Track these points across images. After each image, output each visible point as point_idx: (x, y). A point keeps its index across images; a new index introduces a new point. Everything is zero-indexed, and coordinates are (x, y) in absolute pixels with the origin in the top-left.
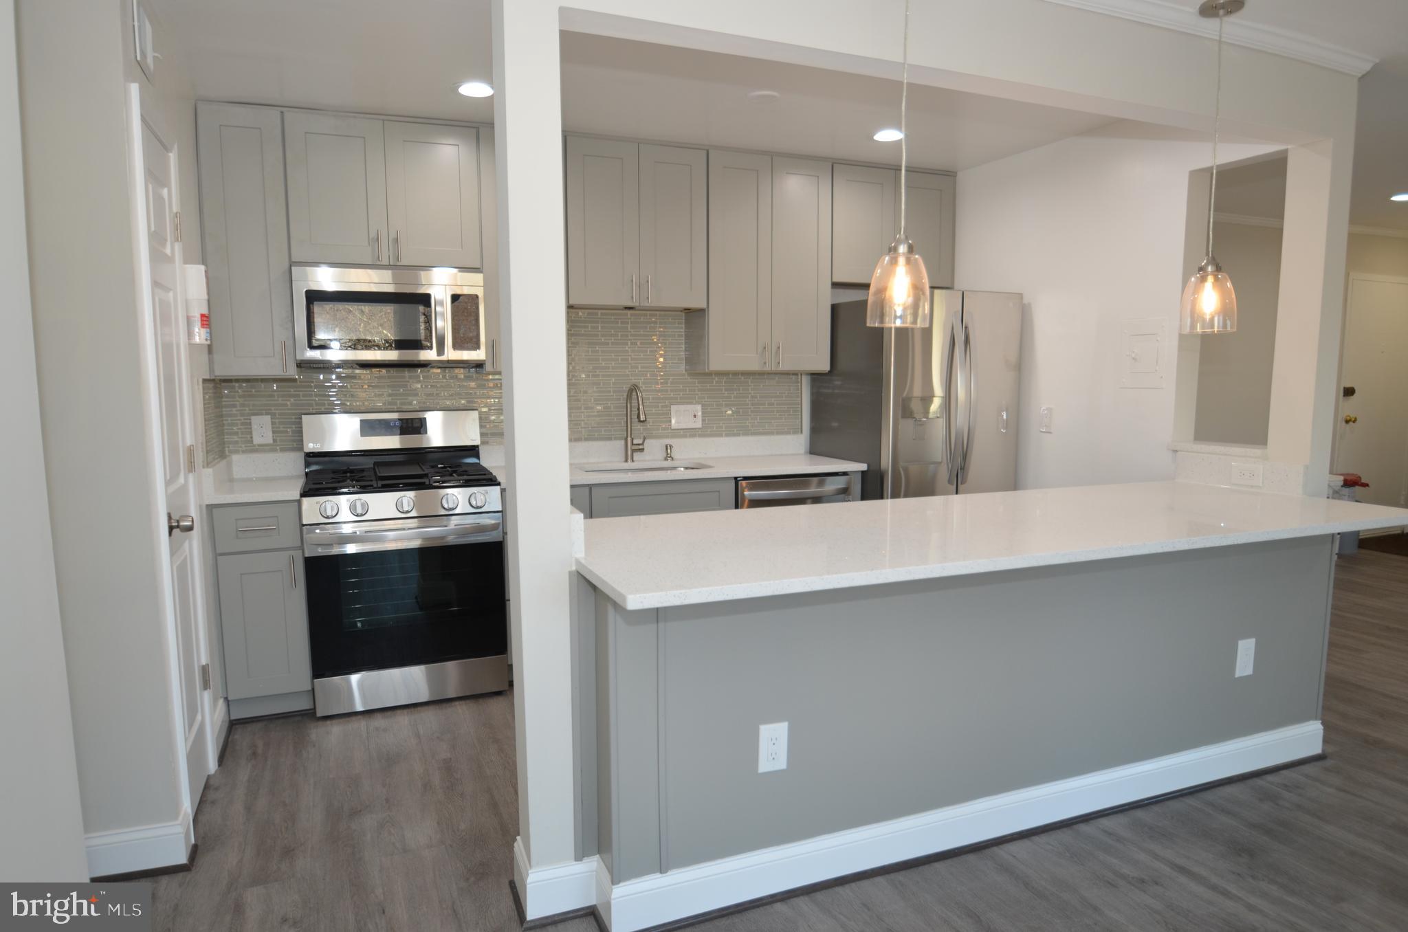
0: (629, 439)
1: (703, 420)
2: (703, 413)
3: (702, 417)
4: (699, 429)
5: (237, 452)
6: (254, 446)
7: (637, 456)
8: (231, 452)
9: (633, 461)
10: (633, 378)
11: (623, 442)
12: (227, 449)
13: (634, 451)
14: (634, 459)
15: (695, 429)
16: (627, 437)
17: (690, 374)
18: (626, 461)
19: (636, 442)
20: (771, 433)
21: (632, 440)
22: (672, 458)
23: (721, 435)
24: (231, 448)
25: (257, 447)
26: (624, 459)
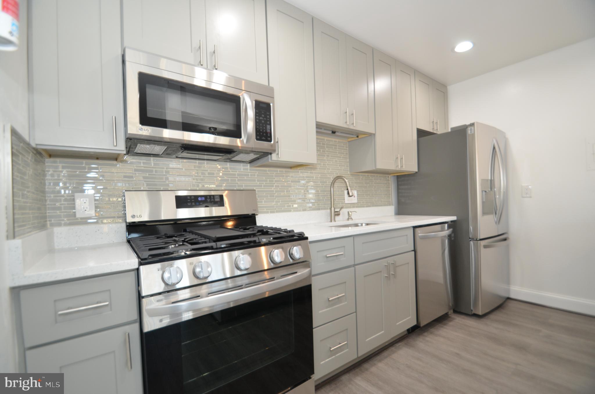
0: (333, 208)
1: (358, 199)
2: (358, 195)
3: (358, 197)
4: (356, 203)
5: (59, 225)
6: (77, 219)
7: (337, 218)
8: (52, 225)
9: (335, 221)
10: (328, 175)
11: (329, 210)
12: (48, 223)
13: (335, 215)
14: (336, 220)
15: (354, 203)
16: (331, 207)
17: (351, 175)
18: (331, 221)
19: (336, 210)
20: (381, 206)
21: (335, 209)
22: (352, 219)
23: (364, 207)
24: (53, 222)
25: (80, 220)
26: (329, 220)
